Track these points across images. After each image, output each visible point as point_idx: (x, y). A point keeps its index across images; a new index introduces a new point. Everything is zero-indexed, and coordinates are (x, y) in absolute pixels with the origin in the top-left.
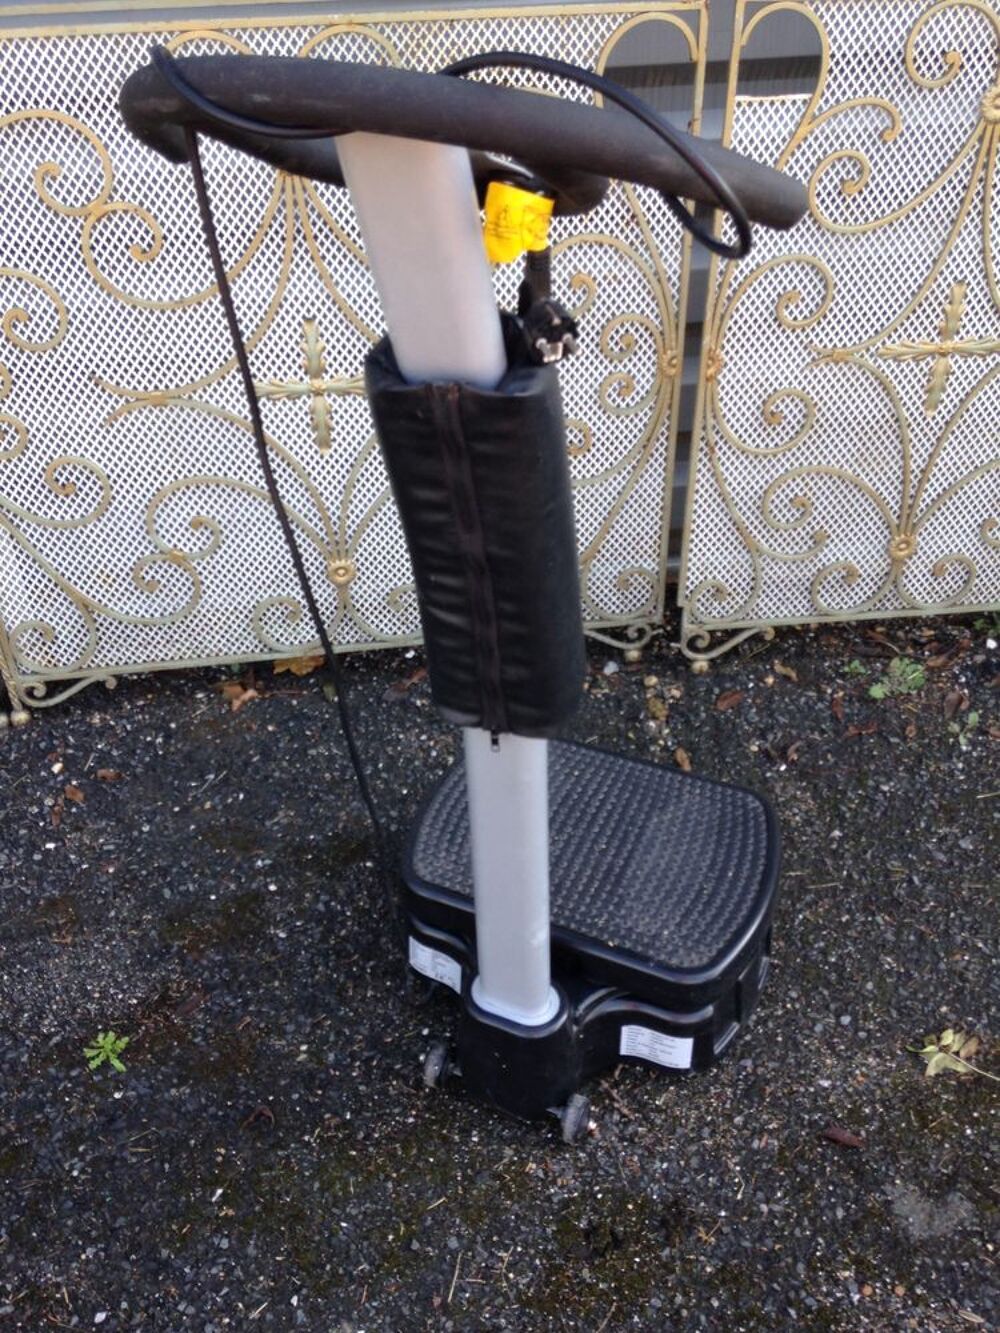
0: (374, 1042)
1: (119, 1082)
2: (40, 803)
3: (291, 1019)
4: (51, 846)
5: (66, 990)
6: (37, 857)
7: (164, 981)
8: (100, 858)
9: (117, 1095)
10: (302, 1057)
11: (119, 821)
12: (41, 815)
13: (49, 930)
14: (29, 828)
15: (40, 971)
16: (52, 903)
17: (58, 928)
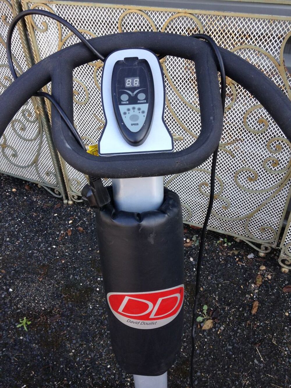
1: (24, 334)
2: (60, 231)
3: (76, 338)
4: (54, 247)
6: (49, 249)
7: (54, 306)
8: (63, 256)
9: (21, 338)
10: (71, 354)
12: (58, 236)
13: (38, 274)
14: (53, 239)
15: (29, 286)
17: (41, 274)
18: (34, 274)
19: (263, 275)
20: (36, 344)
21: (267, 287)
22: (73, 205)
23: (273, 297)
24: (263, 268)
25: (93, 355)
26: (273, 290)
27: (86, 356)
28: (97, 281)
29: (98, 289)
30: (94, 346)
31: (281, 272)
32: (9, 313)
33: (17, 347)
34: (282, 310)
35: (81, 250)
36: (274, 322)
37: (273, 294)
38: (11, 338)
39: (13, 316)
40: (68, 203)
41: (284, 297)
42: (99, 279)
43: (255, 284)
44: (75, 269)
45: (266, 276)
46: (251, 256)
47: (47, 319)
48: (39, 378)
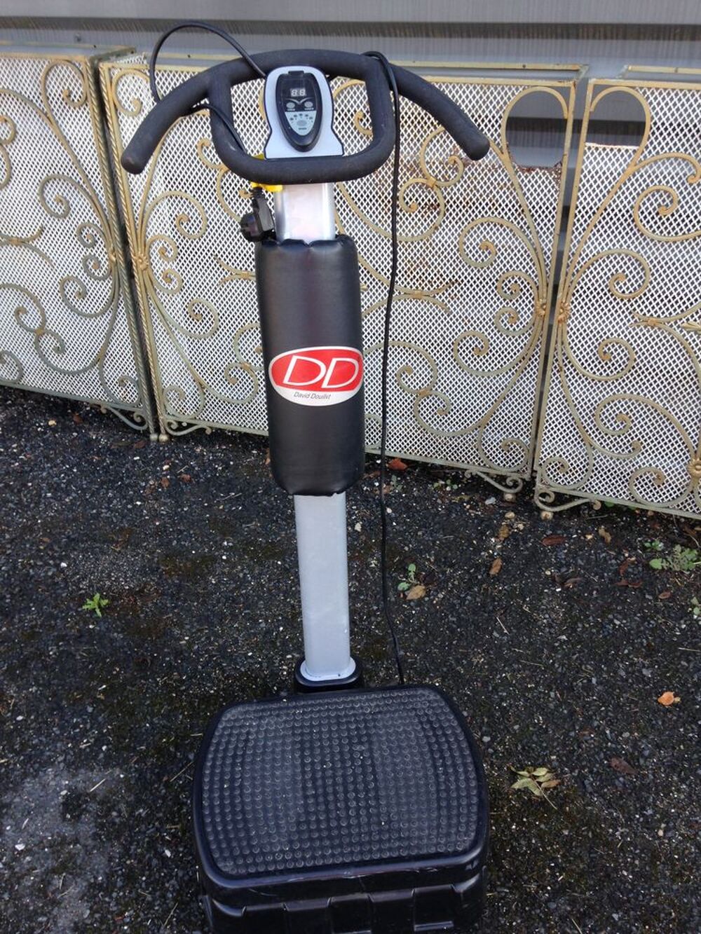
0: (222, 649)
1: (97, 621)
2: (147, 481)
3: (191, 622)
4: (139, 503)
5: (102, 572)
6: (129, 506)
7: (146, 583)
8: (157, 515)
9: (91, 627)
10: (184, 642)
11: (177, 502)
12: (144, 488)
13: (113, 541)
14: (135, 492)
15: (97, 559)
16: (122, 529)
17: (117, 542)
18: (104, 542)
19: (510, 526)
20: (118, 633)
21: (516, 540)
22: (167, 443)
23: (526, 553)
24: (511, 515)
25: (221, 642)
26: (525, 543)
27: (211, 643)
28: (223, 548)
29: (224, 557)
30: (223, 631)
31: (541, 521)
32: (64, 595)
33: (84, 639)
34: (540, 568)
35: (190, 506)
36: (526, 584)
37: (527, 549)
38: (72, 628)
39: (73, 599)
40: (158, 440)
41: (544, 552)
42: (225, 543)
43: (497, 537)
44: (181, 532)
45: (515, 526)
46: (491, 501)
47: (135, 601)
48: (128, 675)
